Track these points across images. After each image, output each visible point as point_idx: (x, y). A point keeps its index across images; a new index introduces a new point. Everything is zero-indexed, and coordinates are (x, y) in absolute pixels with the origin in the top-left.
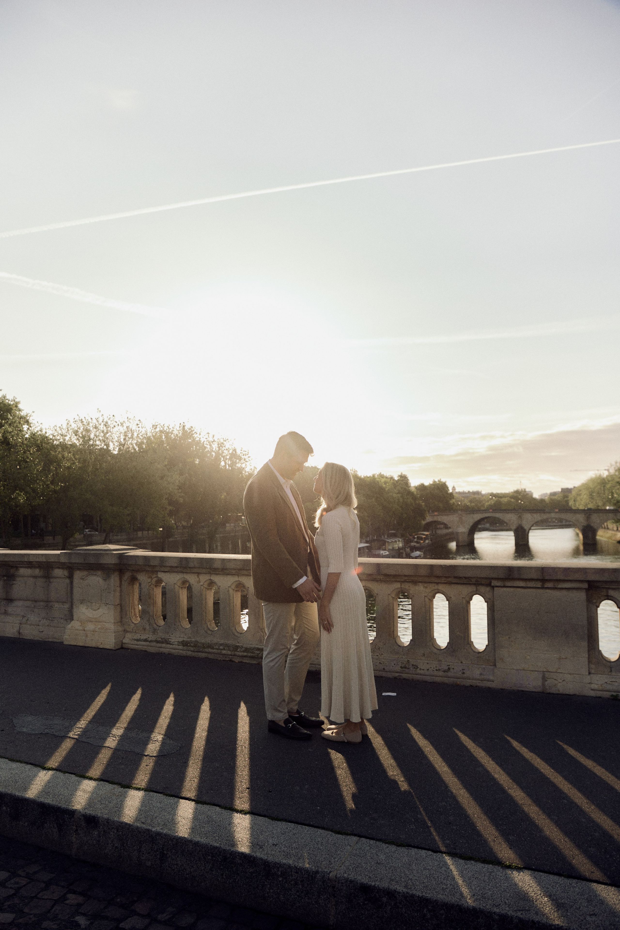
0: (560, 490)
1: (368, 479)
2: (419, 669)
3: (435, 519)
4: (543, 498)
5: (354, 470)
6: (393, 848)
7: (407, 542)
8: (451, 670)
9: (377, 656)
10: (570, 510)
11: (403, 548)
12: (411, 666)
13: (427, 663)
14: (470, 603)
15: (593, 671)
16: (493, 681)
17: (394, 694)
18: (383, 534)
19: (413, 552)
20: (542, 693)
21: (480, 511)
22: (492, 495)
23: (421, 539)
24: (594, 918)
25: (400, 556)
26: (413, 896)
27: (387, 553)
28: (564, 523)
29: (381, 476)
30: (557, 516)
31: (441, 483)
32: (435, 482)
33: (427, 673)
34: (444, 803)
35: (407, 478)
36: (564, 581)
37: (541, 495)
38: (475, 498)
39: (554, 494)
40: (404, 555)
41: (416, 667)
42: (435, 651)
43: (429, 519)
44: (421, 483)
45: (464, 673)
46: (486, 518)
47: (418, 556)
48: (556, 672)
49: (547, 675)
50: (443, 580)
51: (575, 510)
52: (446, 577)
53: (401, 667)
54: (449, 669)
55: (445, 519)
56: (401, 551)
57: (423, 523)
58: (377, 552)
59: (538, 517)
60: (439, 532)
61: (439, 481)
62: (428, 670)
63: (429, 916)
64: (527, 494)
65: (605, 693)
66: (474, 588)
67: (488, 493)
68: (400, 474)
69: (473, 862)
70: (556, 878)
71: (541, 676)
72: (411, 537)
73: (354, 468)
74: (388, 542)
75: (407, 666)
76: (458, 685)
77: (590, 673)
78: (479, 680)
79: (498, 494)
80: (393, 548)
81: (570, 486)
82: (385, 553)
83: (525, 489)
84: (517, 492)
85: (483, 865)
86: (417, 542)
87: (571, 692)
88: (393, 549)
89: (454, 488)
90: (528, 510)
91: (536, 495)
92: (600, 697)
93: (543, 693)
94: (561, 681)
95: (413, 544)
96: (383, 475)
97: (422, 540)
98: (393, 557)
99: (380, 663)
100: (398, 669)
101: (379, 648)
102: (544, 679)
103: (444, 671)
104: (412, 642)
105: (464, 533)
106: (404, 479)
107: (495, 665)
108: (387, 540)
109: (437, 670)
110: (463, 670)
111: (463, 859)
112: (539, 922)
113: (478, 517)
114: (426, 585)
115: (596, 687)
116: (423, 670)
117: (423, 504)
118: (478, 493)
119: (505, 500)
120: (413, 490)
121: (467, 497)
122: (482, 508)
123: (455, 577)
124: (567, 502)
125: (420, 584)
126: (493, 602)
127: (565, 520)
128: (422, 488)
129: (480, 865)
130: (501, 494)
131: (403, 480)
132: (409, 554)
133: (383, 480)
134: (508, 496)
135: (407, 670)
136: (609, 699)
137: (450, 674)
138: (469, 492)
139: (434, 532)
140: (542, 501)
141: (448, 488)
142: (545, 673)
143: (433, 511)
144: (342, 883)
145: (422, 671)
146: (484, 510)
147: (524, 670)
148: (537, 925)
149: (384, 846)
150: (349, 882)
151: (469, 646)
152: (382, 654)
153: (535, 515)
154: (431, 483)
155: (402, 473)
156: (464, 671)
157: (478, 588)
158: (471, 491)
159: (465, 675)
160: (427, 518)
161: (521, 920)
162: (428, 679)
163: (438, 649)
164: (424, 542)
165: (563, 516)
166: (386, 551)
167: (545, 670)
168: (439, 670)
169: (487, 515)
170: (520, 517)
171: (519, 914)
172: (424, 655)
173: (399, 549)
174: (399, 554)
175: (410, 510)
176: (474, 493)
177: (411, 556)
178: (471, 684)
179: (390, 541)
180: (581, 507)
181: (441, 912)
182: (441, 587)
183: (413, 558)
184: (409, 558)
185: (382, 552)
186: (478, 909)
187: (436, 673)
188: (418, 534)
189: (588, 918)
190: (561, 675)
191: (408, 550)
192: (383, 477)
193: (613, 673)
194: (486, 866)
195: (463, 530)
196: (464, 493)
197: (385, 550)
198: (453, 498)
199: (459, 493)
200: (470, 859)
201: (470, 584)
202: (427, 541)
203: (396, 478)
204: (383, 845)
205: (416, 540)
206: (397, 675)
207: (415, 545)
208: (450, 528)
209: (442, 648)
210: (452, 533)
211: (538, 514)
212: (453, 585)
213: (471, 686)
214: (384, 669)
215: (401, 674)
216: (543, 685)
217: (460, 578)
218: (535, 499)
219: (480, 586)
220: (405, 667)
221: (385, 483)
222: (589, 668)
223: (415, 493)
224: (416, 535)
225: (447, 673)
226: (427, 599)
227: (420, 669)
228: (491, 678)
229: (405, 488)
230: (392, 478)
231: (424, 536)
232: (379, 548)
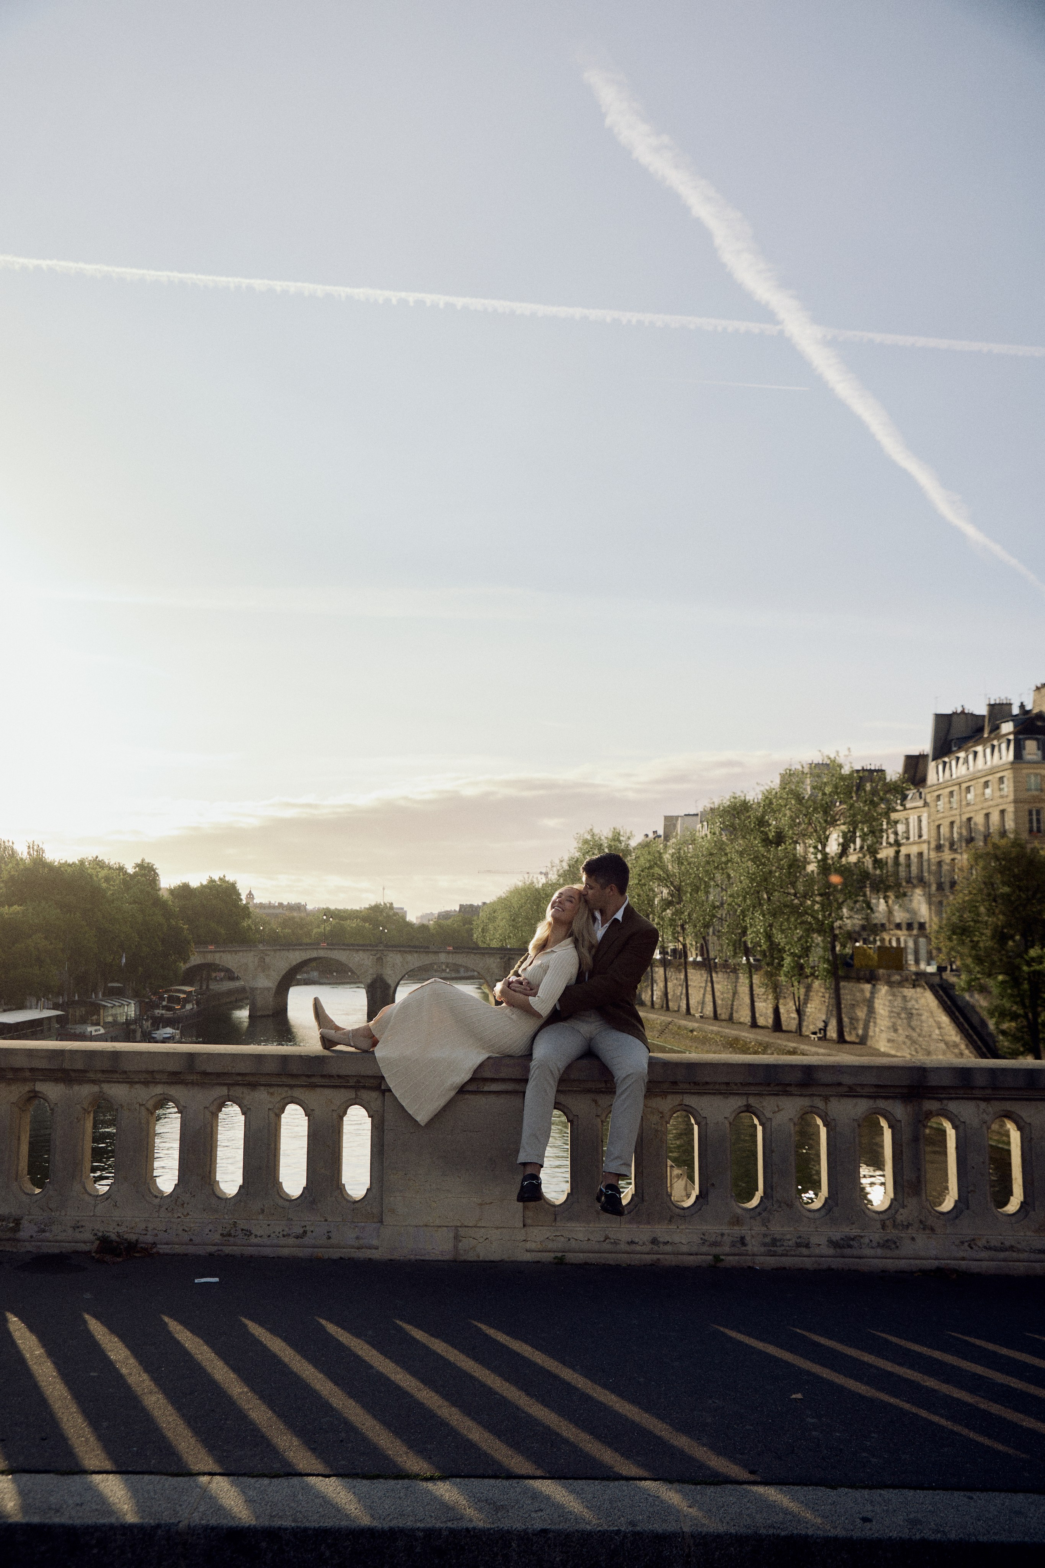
0: (457, 909)
1: (69, 870)
2: (253, 1235)
3: (209, 958)
4: (425, 922)
5: (35, 848)
6: (266, 1481)
7: (146, 1007)
8: (309, 1234)
9: (179, 1217)
10: (473, 949)
11: (137, 1020)
12: (239, 1232)
13: (269, 1225)
14: (342, 1120)
15: (529, 1221)
16: (377, 1248)
17: (216, 1280)
18: (95, 990)
19: (158, 1029)
20: (453, 1261)
21: (301, 945)
22: (328, 912)
23: (178, 1000)
24: (540, 1514)
25: (129, 1037)
26: (306, 1529)
27: (102, 1031)
28: (462, 974)
29: (98, 863)
30: (451, 959)
31: (224, 885)
32: (212, 881)
33: (266, 1241)
34: (328, 1418)
35: (154, 870)
36: (493, 1080)
37: (422, 917)
38: (294, 918)
39: (446, 916)
40: (139, 1035)
41: (248, 1233)
42: (281, 1202)
43: (196, 959)
44: (184, 881)
45: (329, 1238)
46: (315, 959)
47: (169, 1038)
48: (476, 1227)
49: (462, 1232)
50: (303, 1081)
51: (484, 948)
52: (308, 1076)
53: (222, 1235)
54: (305, 1232)
55: (228, 960)
56: (133, 1027)
57: (183, 967)
58: (79, 1029)
59: (414, 961)
60: (214, 986)
61: (220, 879)
62: (269, 1236)
63: (328, 1554)
64: (396, 914)
65: (545, 1254)
66: (351, 1094)
67: (319, 909)
68: (139, 862)
69: (381, 1480)
70: (492, 1481)
71: (452, 1235)
72: (154, 998)
73: (36, 843)
74: (105, 1006)
75: (233, 1232)
76: (320, 1260)
77: (524, 1226)
78: (353, 1247)
79: (339, 911)
80: (115, 1021)
81: (477, 902)
82: (96, 1031)
83: (392, 904)
84: (376, 909)
85: (396, 1481)
86: (168, 1008)
87: (496, 1257)
88: (115, 1023)
89: (250, 895)
90: (392, 946)
91: (412, 917)
92: (539, 1262)
93: (455, 1261)
94: (481, 1240)
95: (158, 1012)
96: (102, 862)
97: (179, 1004)
98: (114, 1039)
99: (183, 1230)
100: (216, 1238)
101: (183, 1205)
102: (457, 1238)
103: (297, 1237)
104: (243, 1191)
105: (268, 989)
106: (147, 873)
107: (381, 1222)
108: (104, 1003)
109: (284, 1236)
110: (328, 1232)
111: (367, 1479)
112: (474, 1529)
113: (296, 957)
114: (271, 1090)
115: (533, 1246)
116: (261, 1237)
117: (186, 927)
118: (299, 907)
119: (352, 924)
120: (164, 894)
121: (276, 916)
122: (306, 940)
123: (323, 1076)
124: (470, 932)
125: (262, 1088)
126: (383, 1116)
127: (464, 967)
128: (184, 891)
129: (392, 1482)
130: (345, 911)
131: (144, 875)
132: (150, 1033)
133: (103, 873)
134: (357, 917)
135: (231, 1239)
136: (550, 1262)
137: (306, 1240)
138: (281, 904)
139: (204, 987)
140: (423, 928)
141: (239, 894)
142: (460, 1229)
143: (206, 943)
144: (199, 1534)
145: (259, 1239)
146: (311, 944)
147: (426, 1226)
148: (472, 1533)
149: (253, 1480)
150: (209, 1531)
151: (339, 1191)
152: (188, 1214)
153: (409, 957)
154: (205, 883)
155: (143, 860)
156: (330, 1234)
157: (359, 1093)
158: (285, 903)
159: (332, 1241)
160: (192, 958)
161: (452, 1531)
162: (268, 1252)
163: (287, 1200)
164: (181, 1008)
165: (460, 959)
166: (98, 1027)
167: (459, 1224)
168: (289, 1235)
169: (314, 954)
170: (380, 959)
171: (449, 1524)
172: (263, 1211)
173: (128, 1023)
174: (127, 1032)
175: (156, 939)
176: (291, 908)
177: (154, 1038)
178: (342, 1256)
179: (109, 1005)
180: (495, 944)
181: (346, 1544)
182: (297, 1093)
183: (157, 1042)
184: (150, 1042)
185: (91, 1029)
186: (396, 1529)
187: (283, 1241)
188: (171, 991)
189: (533, 1515)
190: (483, 1230)
191: (147, 1025)
192: (102, 867)
193: (558, 1224)
194: (400, 1482)
195: (266, 982)
196: (270, 906)
197: (98, 1024)
198: (249, 917)
199: (261, 906)
200: (377, 1477)
201: (345, 1087)
202: (189, 1007)
203: (131, 870)
204: (250, 1479)
205: (164, 1003)
206: (212, 1249)
207: (162, 1014)
208: (238, 978)
209: (293, 1198)
210: (243, 990)
211: (416, 955)
212: (319, 1090)
213: (341, 1258)
214: (191, 1240)
215: (220, 1248)
216: (455, 1247)
217: (331, 1076)
218: (410, 925)
219: (363, 1091)
220: (230, 1235)
221: (107, 879)
222: (523, 1217)
223: (170, 903)
224: (166, 992)
225: (301, 1240)
226: (272, 1115)
227: (256, 1236)
228: (375, 1242)
229: (148, 893)
230: (121, 869)
231: (182, 996)
232: (84, 1021)
